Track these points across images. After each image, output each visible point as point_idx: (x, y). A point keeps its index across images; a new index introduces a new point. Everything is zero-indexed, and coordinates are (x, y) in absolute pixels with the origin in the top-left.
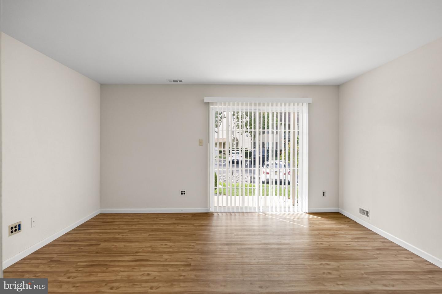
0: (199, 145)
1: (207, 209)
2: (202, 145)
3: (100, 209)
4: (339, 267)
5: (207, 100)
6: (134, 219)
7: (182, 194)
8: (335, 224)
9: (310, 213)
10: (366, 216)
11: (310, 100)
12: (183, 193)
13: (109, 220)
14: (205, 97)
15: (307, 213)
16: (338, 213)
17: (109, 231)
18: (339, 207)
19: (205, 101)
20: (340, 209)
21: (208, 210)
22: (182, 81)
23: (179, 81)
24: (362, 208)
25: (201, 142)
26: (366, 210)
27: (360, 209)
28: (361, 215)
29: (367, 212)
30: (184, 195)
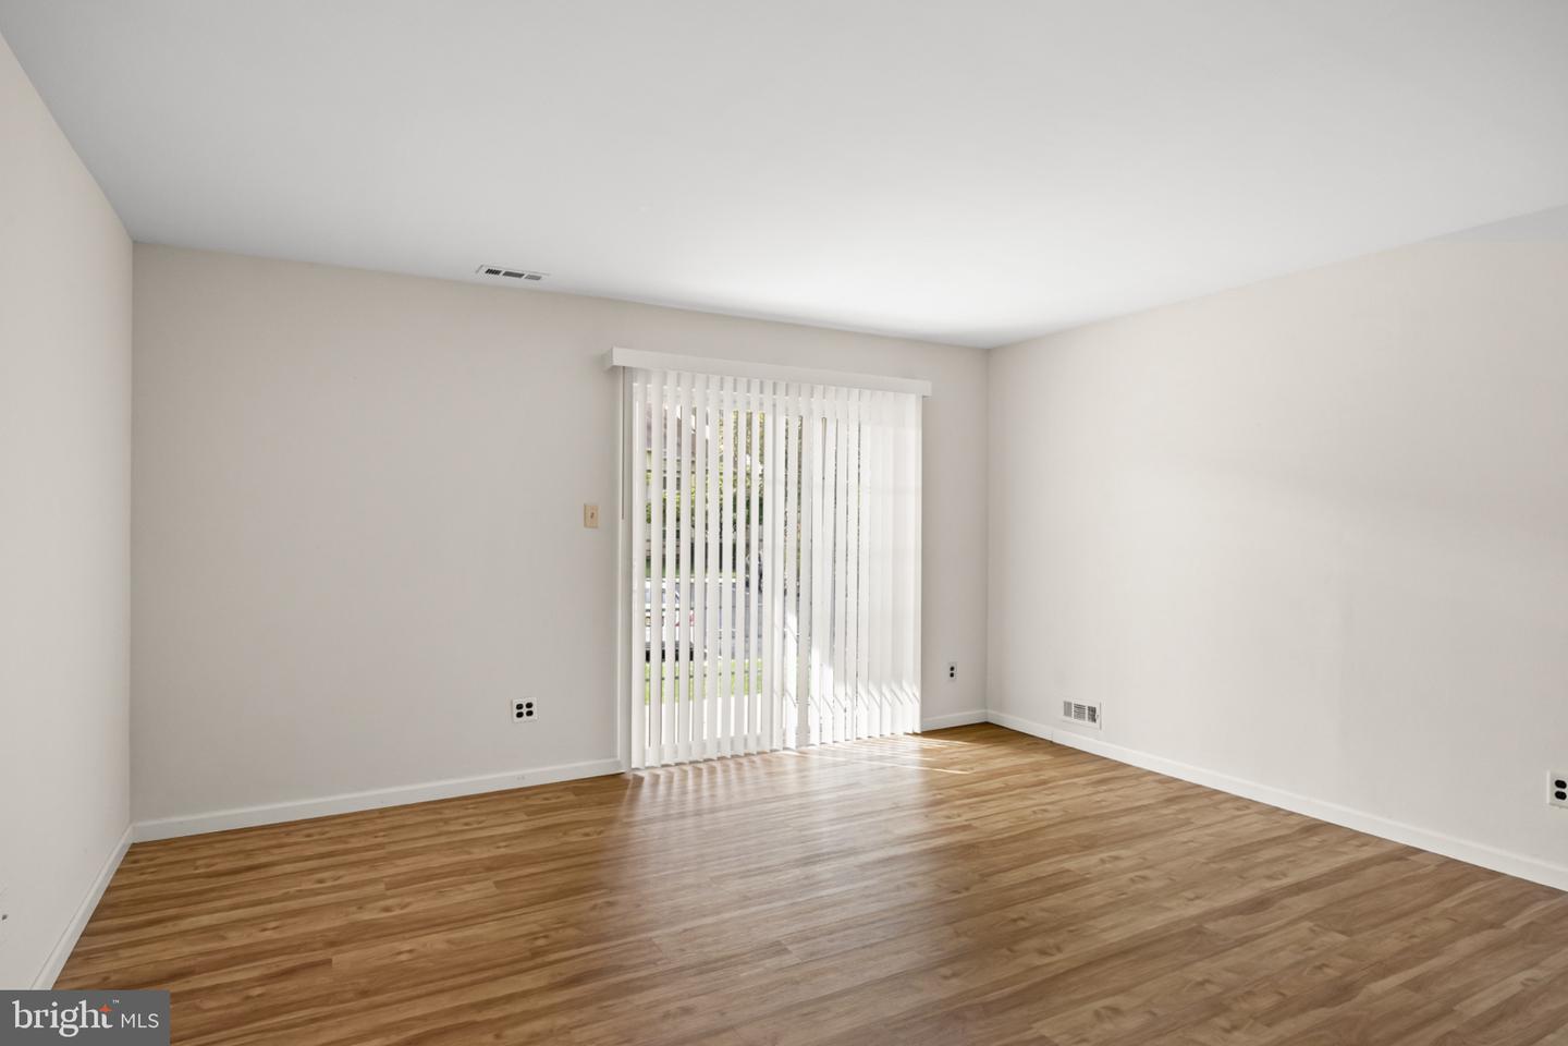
0: (585, 525)
1: (612, 760)
2: (596, 527)
3: (131, 822)
4: (1145, 859)
5: (620, 357)
6: (346, 843)
7: (520, 715)
8: (1015, 754)
10: (1087, 722)
11: (926, 387)
12: (525, 710)
13: (222, 866)
15: (915, 734)
16: (986, 725)
17: (294, 904)
18: (986, 708)
19: (613, 364)
20: (991, 712)
21: (618, 764)
22: (538, 278)
23: (507, 274)
24: (1074, 701)
25: (590, 516)
26: (1087, 703)
27: (1067, 705)
28: (1072, 719)
29: (1093, 711)
30: (530, 718)
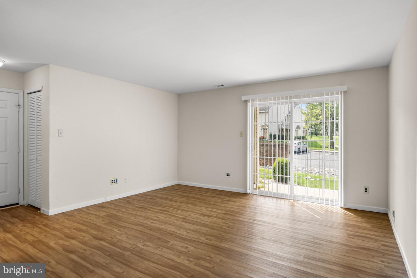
0: (240, 136)
1: (245, 190)
2: (242, 137)
3: (177, 181)
5: (244, 98)
9: (346, 209)
10: (394, 218)
11: (345, 88)
12: (228, 175)
14: (243, 96)
15: (342, 208)
19: (242, 100)
22: (223, 85)
25: (241, 134)
26: (394, 211)
29: (394, 214)
30: (229, 177)
